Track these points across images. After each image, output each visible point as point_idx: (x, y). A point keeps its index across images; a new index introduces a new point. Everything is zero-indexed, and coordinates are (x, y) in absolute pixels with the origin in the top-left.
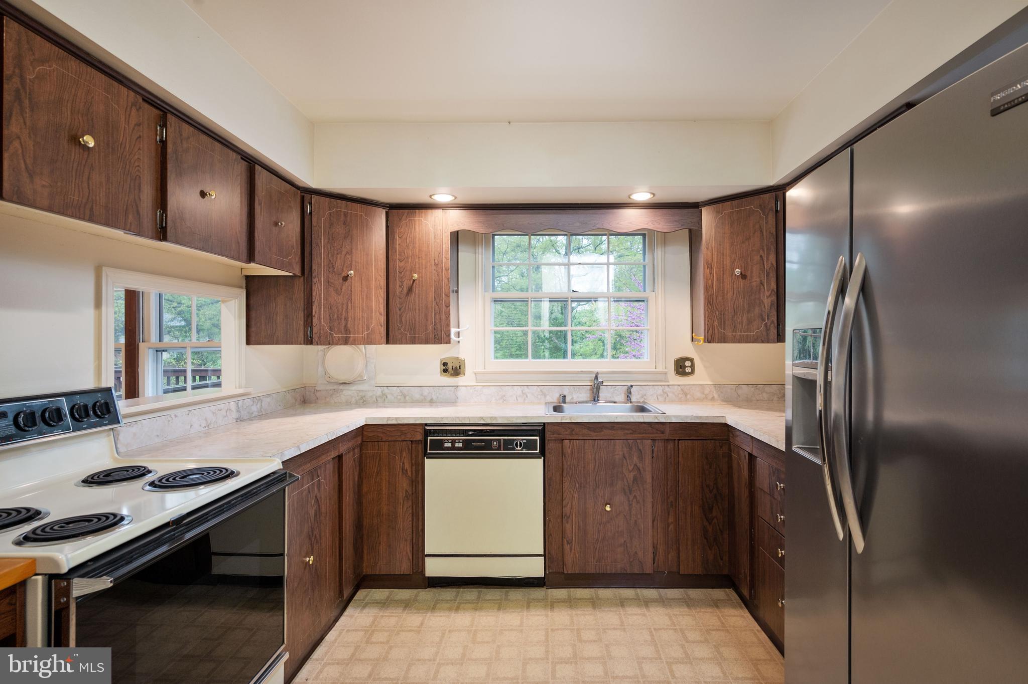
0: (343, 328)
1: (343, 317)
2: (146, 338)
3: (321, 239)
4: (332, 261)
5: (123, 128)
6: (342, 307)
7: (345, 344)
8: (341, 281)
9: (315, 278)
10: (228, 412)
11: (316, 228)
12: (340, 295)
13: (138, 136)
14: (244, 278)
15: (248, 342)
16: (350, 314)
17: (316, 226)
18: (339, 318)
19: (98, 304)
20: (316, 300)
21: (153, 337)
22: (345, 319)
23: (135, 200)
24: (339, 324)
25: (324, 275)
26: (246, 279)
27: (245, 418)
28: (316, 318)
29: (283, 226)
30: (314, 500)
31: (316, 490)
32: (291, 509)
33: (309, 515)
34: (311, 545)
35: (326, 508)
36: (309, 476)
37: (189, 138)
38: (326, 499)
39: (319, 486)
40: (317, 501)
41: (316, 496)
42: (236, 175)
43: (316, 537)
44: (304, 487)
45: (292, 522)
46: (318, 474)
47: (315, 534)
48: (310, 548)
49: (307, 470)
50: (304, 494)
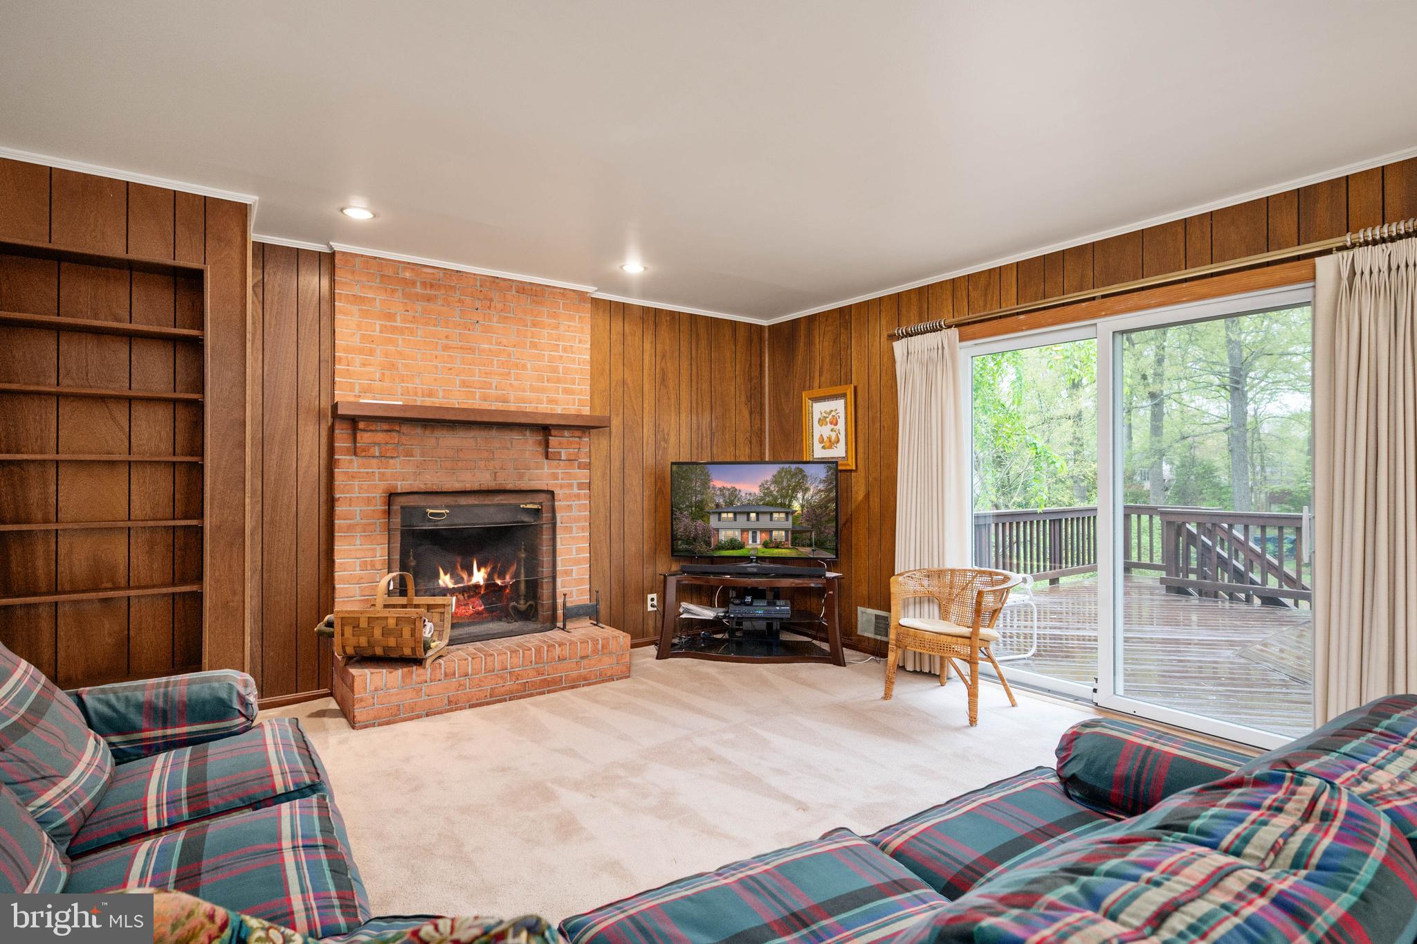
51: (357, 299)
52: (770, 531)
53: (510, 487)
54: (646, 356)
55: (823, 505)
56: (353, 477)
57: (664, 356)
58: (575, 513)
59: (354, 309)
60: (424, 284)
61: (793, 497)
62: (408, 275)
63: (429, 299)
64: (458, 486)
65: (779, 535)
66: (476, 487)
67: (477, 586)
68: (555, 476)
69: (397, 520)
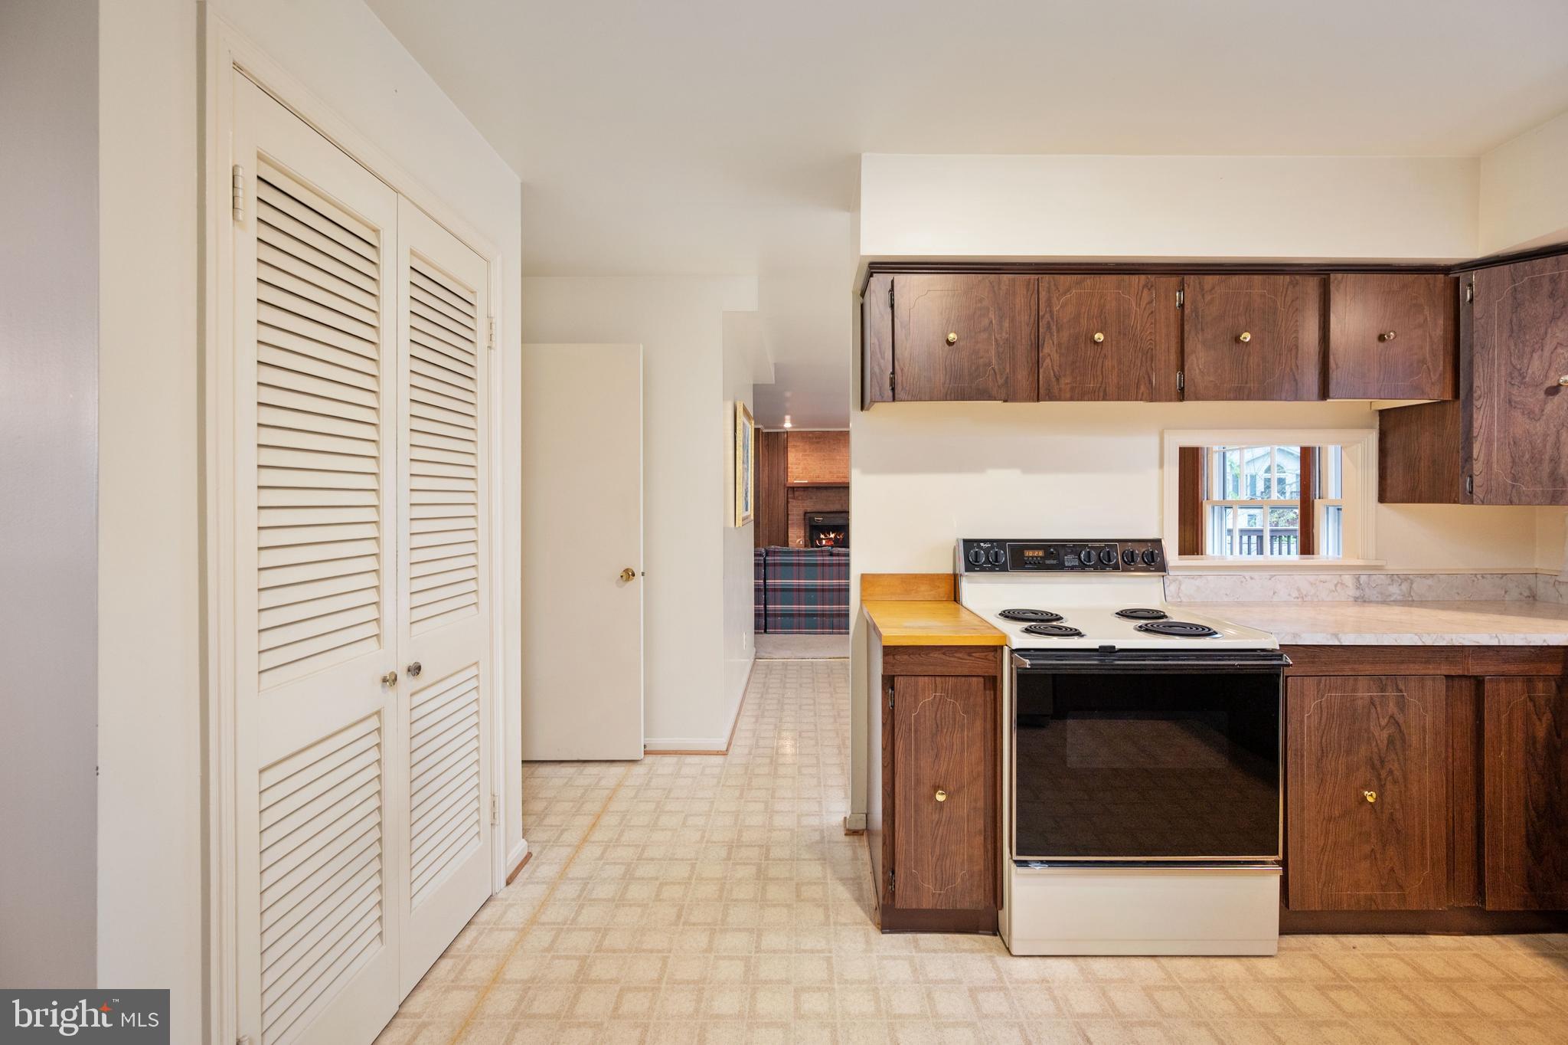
0: (1546, 475)
1: (1546, 457)
2: (1210, 497)
3: (1492, 335)
4: (1518, 366)
5: (1134, 312)
6: (1545, 441)
7: (1548, 504)
8: (1541, 395)
9: (1480, 400)
10: (1339, 585)
11: (1482, 321)
12: (1537, 418)
13: (1150, 312)
14: (1378, 413)
15: (1382, 499)
17: (1482, 318)
18: (1535, 460)
19: (1161, 465)
20: (1481, 434)
21: (1216, 495)
22: (1551, 460)
23: (1147, 371)
24: (1536, 469)
25: (1498, 392)
26: (1380, 416)
27: (1373, 598)
28: (1481, 462)
29: (1392, 338)
30: (1386, 720)
31: (1392, 708)
32: (1325, 711)
33: (1374, 736)
34: (1379, 779)
35: (1425, 744)
36: (1372, 683)
37: (1213, 288)
38: (1424, 731)
39: (1402, 704)
40: (1396, 725)
41: (1392, 717)
42: (1290, 301)
43: (1391, 772)
44: (1360, 694)
45: (1327, 728)
46: (1397, 686)
47: (1390, 769)
48: (1375, 782)
49: (1367, 673)
50: (1360, 702)
51: (795, 446)
56: (794, 507)
59: (793, 450)
60: (816, 438)
62: (810, 435)
63: (818, 443)
64: (828, 510)
66: (835, 510)
67: (832, 538)
69: (807, 522)
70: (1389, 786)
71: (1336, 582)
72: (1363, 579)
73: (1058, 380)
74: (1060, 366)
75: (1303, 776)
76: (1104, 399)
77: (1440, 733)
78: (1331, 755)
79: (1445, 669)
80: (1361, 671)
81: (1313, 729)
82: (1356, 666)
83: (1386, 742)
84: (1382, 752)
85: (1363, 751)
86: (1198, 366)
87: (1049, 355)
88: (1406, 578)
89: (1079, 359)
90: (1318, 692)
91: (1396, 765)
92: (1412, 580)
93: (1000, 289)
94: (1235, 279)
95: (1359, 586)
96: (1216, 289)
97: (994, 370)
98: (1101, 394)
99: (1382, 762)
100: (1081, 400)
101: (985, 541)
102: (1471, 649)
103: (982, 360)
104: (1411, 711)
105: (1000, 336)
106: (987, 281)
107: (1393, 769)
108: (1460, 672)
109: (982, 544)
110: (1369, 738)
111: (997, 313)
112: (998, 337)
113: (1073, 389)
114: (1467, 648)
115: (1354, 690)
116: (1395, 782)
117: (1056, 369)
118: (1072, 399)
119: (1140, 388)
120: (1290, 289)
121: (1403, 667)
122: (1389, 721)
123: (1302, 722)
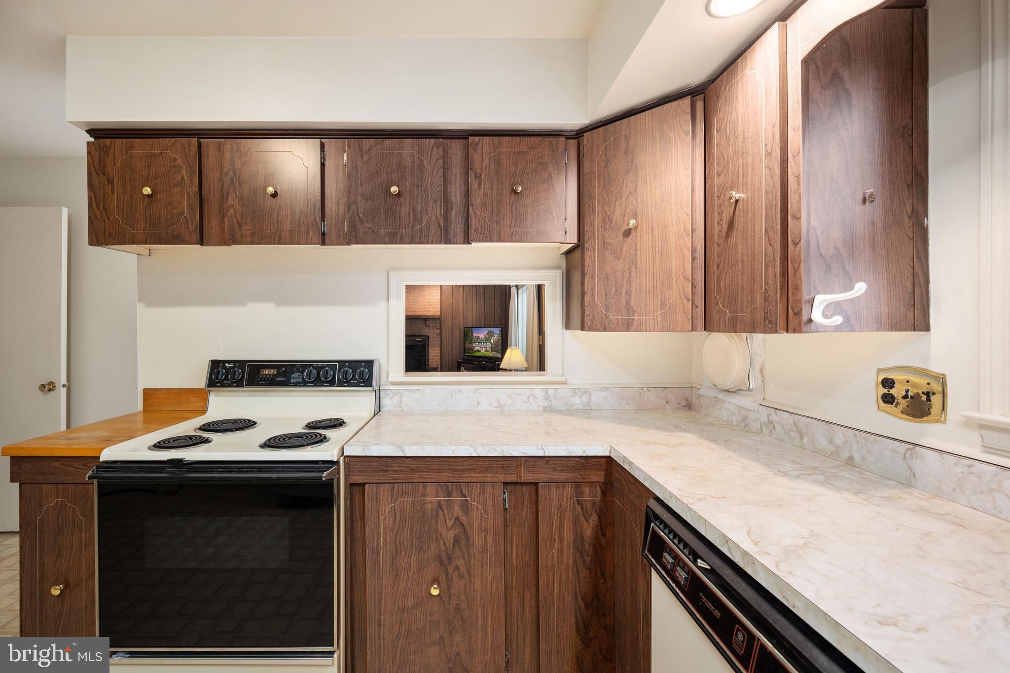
0: (623, 306)
1: (624, 290)
3: (595, 187)
4: (608, 213)
6: (623, 276)
7: (626, 331)
8: (621, 237)
9: (586, 243)
10: (531, 397)
11: (589, 175)
12: (619, 259)
15: (567, 326)
16: (634, 285)
17: (588, 173)
18: (618, 293)
20: (589, 272)
22: (627, 293)
24: (618, 300)
25: (598, 236)
27: (558, 409)
28: (589, 296)
30: (452, 522)
31: (457, 511)
32: (398, 514)
33: (441, 536)
34: (447, 574)
35: (486, 542)
36: (439, 488)
37: (370, 149)
38: (486, 530)
39: (466, 507)
40: (461, 525)
41: (457, 519)
42: (435, 160)
43: (457, 567)
44: (429, 499)
45: (400, 528)
46: (461, 491)
47: (456, 565)
48: (443, 578)
49: (433, 480)
50: (429, 506)
52: (486, 347)
53: (417, 334)
54: (460, 295)
55: (498, 341)
57: (467, 294)
58: (435, 342)
61: (491, 339)
65: (488, 349)
68: (429, 332)
70: (455, 579)
71: (529, 394)
72: (551, 391)
73: (240, 227)
74: (242, 215)
75: (379, 570)
76: (279, 243)
77: (499, 533)
78: (404, 553)
79: (502, 477)
80: (427, 478)
81: (388, 529)
82: (424, 474)
83: (452, 541)
84: (449, 550)
85: (432, 549)
86: (358, 215)
87: (233, 206)
88: (585, 391)
89: (258, 209)
90: (392, 497)
91: (462, 562)
92: (590, 393)
93: (190, 150)
94: (389, 142)
95: (547, 398)
96: (373, 150)
97: (186, 218)
98: (277, 239)
99: (449, 558)
100: (260, 244)
101: (229, 362)
102: (524, 459)
103: (176, 210)
104: (474, 514)
105: (190, 190)
106: (179, 143)
107: (459, 565)
108: (514, 480)
109: (227, 365)
110: (437, 538)
111: (188, 170)
112: (189, 190)
113: (253, 234)
114: (519, 458)
115: (424, 495)
116: (461, 576)
117: (239, 217)
118: (252, 243)
119: (309, 234)
120: (435, 150)
121: (464, 475)
122: (454, 523)
123: (378, 522)
